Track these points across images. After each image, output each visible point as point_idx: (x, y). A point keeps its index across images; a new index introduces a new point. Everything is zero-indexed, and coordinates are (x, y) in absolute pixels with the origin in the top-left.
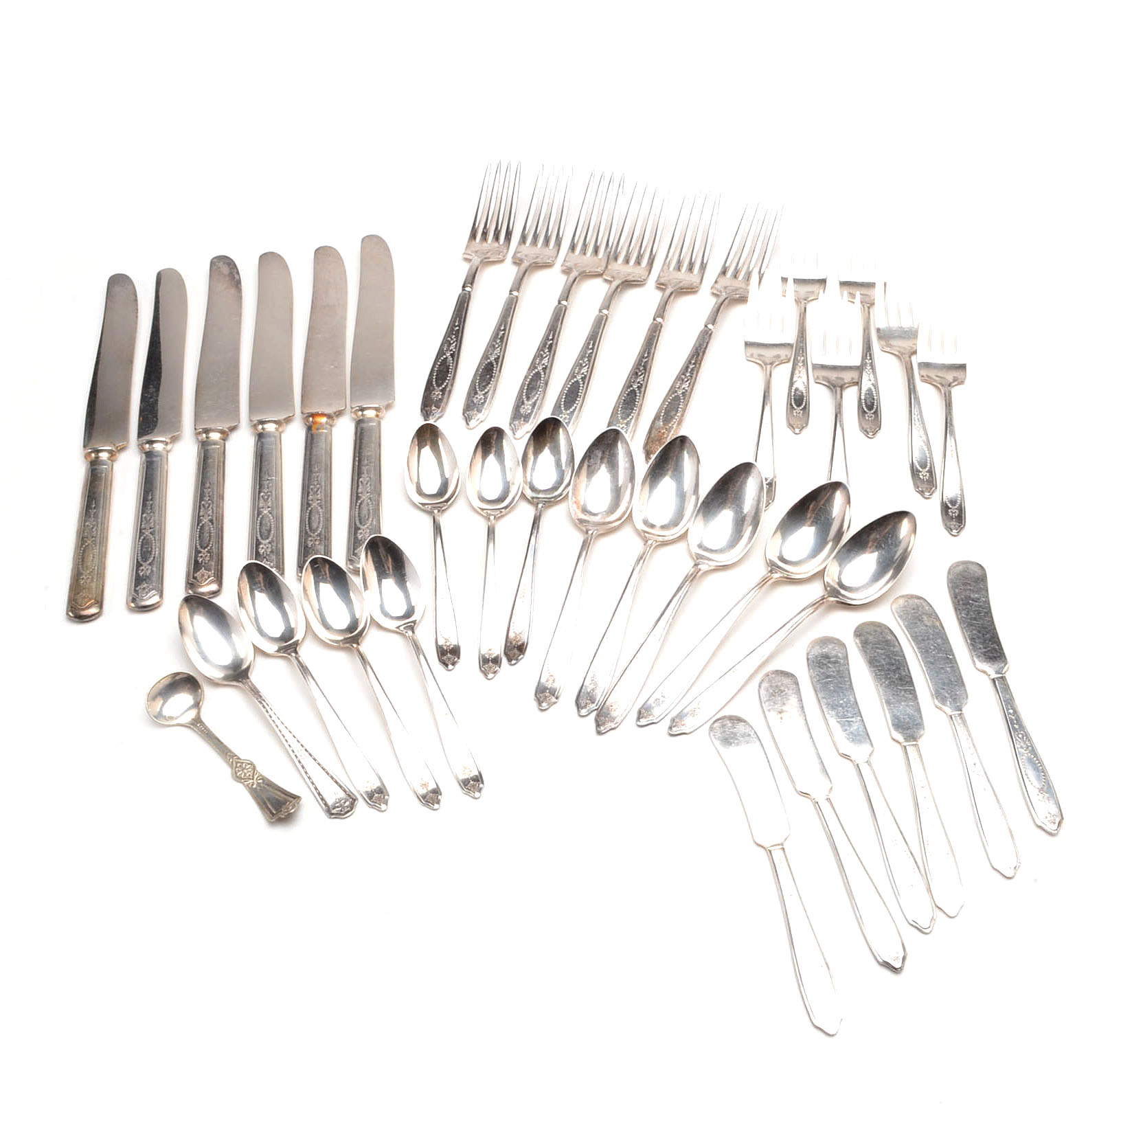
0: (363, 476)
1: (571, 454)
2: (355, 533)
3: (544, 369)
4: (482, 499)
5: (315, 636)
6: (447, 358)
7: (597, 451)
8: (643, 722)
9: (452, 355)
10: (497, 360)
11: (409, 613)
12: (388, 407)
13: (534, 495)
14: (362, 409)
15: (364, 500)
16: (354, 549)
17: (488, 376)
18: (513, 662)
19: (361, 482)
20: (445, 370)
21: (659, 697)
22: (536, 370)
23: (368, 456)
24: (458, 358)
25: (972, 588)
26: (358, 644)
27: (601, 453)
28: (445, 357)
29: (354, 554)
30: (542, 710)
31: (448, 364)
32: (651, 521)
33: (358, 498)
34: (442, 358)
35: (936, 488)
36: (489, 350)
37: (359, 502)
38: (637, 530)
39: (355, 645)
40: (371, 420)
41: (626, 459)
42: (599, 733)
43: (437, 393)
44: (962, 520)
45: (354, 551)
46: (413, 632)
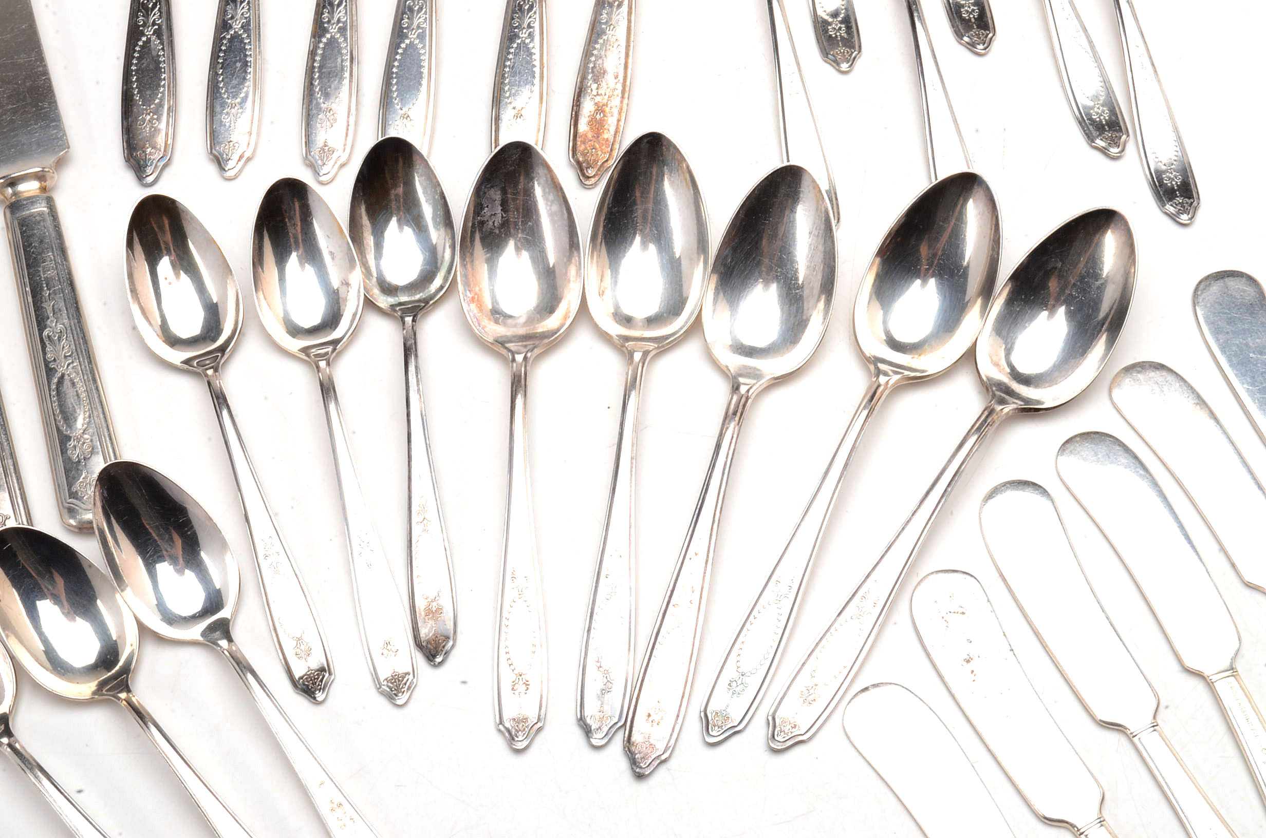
0: (48, 322)
1: (442, 202)
2: (64, 451)
3: (342, 30)
4: (295, 331)
5: (37, 687)
6: (149, 40)
7: (492, 192)
8: (716, 734)
9: (158, 33)
10: (246, 27)
11: (214, 603)
12: (60, 164)
13: (392, 300)
14: (13, 183)
15: (63, 376)
16: (70, 485)
17: (238, 65)
18: (439, 659)
19: (49, 337)
20: (151, 67)
21: (736, 675)
22: (328, 36)
23: (47, 279)
24: (171, 35)
25: (1246, 326)
26: (129, 691)
27: (499, 192)
28: (144, 39)
29: (73, 495)
30: (518, 751)
31: (154, 53)
32: (627, 311)
33: (50, 372)
34: (140, 43)
35: (1128, 136)
36: (226, 11)
37: (55, 380)
38: (605, 337)
39: (123, 695)
40: (32, 200)
41: (551, 197)
42: (640, 777)
43: (148, 117)
44: (1191, 191)
45: (69, 490)
46: (230, 640)
